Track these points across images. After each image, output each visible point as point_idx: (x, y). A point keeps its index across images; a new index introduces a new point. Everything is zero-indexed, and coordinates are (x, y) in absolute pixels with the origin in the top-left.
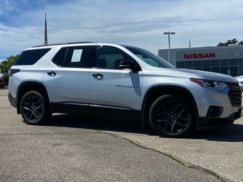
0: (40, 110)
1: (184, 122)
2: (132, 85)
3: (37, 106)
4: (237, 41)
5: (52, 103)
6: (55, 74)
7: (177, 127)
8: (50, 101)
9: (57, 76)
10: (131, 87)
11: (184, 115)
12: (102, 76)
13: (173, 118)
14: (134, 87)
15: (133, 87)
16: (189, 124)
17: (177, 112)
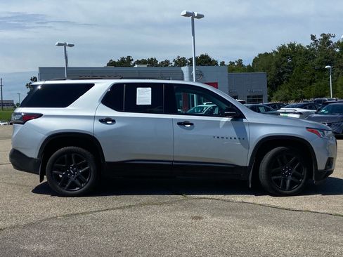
0: (86, 174)
1: (298, 178)
2: (235, 135)
3: (80, 169)
4: (132, 60)
5: (110, 163)
6: (114, 121)
7: (292, 184)
8: (107, 160)
9: (117, 125)
10: (235, 138)
11: (299, 169)
12: (192, 124)
13: (287, 174)
14: (239, 139)
15: (237, 139)
16: (304, 178)
17: (292, 166)
